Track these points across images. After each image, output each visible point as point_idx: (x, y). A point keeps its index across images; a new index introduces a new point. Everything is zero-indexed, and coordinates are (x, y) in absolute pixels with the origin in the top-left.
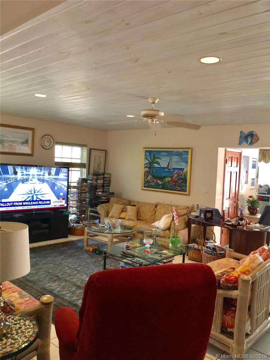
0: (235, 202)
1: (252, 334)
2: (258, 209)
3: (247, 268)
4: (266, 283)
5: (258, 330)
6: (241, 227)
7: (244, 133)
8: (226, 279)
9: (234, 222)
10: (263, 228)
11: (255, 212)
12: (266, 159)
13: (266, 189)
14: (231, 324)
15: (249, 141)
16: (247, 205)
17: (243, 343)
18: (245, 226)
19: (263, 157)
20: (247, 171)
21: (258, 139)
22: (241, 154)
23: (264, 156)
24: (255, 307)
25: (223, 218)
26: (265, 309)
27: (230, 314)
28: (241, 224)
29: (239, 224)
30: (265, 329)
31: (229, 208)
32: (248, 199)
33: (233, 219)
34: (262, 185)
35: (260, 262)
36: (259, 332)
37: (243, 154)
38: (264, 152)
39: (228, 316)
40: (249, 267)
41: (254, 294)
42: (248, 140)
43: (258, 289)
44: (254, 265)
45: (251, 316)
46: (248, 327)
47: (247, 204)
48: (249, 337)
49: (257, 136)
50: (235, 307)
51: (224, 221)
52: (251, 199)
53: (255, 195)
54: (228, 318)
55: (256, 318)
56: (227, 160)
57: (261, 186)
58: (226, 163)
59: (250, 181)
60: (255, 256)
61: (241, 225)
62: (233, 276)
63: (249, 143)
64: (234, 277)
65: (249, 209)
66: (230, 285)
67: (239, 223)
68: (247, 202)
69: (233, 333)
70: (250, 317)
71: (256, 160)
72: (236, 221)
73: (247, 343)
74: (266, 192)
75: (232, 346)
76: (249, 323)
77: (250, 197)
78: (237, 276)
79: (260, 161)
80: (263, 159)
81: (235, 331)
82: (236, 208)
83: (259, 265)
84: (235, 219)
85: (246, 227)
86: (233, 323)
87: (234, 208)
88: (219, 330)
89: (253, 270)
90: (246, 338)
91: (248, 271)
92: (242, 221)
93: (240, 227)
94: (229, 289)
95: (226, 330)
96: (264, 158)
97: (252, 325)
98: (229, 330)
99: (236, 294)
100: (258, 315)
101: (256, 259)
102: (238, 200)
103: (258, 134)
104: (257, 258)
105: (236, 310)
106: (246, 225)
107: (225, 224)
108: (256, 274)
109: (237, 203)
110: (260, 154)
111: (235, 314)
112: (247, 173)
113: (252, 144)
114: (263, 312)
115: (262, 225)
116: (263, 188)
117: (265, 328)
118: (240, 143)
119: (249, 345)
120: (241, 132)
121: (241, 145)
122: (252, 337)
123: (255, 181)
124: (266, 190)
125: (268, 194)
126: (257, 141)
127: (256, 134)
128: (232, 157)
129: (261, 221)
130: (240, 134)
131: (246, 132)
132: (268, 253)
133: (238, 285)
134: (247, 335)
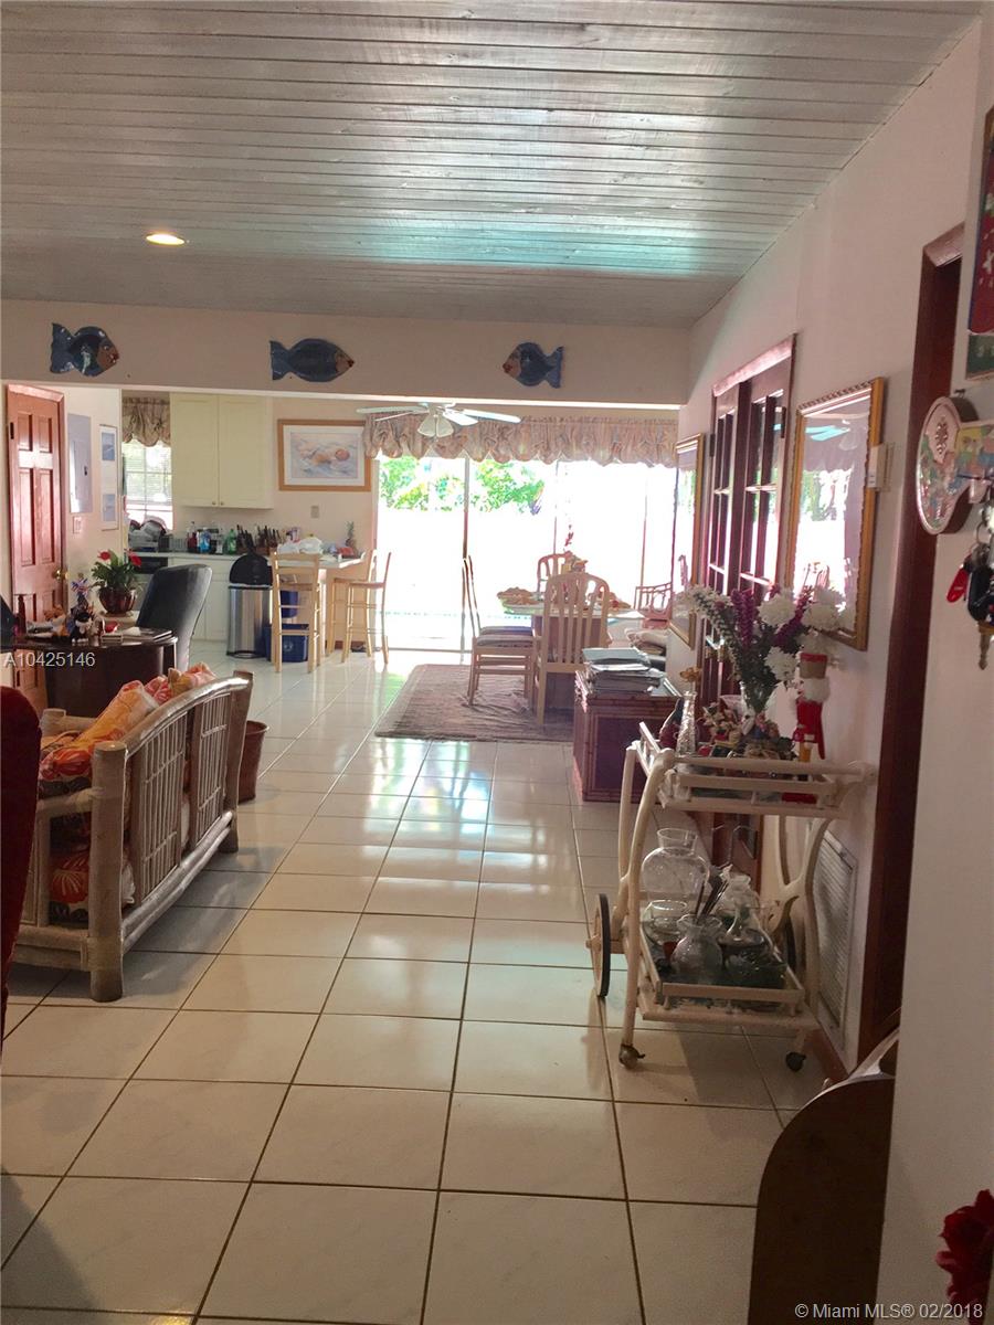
0: (54, 575)
1: (138, 904)
2: (133, 592)
3: (114, 726)
4: (168, 762)
5: (154, 896)
6: (84, 640)
7: (66, 331)
8: (55, 764)
9: (58, 630)
10: (153, 635)
11: (123, 604)
12: (147, 432)
13: (153, 534)
14: (76, 890)
15: (87, 361)
16: (96, 584)
17: (117, 929)
18: (96, 637)
19: (134, 425)
20: (85, 468)
21: (116, 357)
22: (60, 406)
23: (139, 422)
24: (144, 828)
25: (20, 619)
26: (170, 837)
27: (72, 864)
28: (82, 632)
29: (76, 633)
30: (174, 893)
31: (35, 596)
32: (97, 563)
33: (56, 617)
34: (140, 520)
35: (147, 707)
36: (159, 902)
37: (68, 410)
38: (136, 407)
39: (67, 868)
40: (119, 721)
41: (138, 792)
42: (82, 356)
43: (148, 778)
44: (133, 716)
45: (133, 858)
46: (126, 887)
47: (95, 581)
48: (130, 913)
49: (110, 344)
50: (87, 840)
51: (24, 629)
52: (107, 563)
53: (120, 550)
54: (68, 877)
55: (147, 859)
56: (12, 425)
57: (135, 526)
58: (12, 438)
59: (100, 504)
60: (134, 693)
61: (84, 636)
62: (75, 752)
63: (85, 366)
64: (76, 755)
65: (104, 595)
66: (68, 778)
67: (77, 628)
68: (94, 575)
69: (87, 913)
70: (129, 859)
71: (112, 431)
72: (65, 624)
73: (129, 931)
74: (156, 545)
75: (85, 945)
76: (129, 873)
77: (105, 556)
78: (87, 750)
79: (128, 438)
80: (137, 434)
81: (92, 904)
82: (60, 595)
83: (148, 713)
84: (62, 618)
85: (99, 640)
86: (84, 883)
87: (51, 597)
88: (42, 917)
89: (129, 728)
90: (124, 917)
91: (116, 731)
92: (86, 621)
93: (79, 641)
94: (67, 789)
95: (64, 912)
96: (138, 428)
97: (137, 879)
98: (73, 907)
99: (87, 799)
100: (152, 851)
101: (136, 701)
102: (63, 568)
103: (114, 342)
104: (139, 698)
105: (88, 849)
106: (99, 634)
107: (28, 638)
108: (139, 735)
109: (63, 578)
110: (124, 415)
111: (88, 858)
112: (86, 473)
113: (94, 371)
114: (165, 843)
115: (147, 631)
116: (142, 529)
117: (174, 889)
118: (57, 367)
119: (134, 935)
120: (57, 328)
121: (59, 372)
122: (139, 911)
123: (117, 503)
124: (155, 537)
125: (160, 552)
126: (112, 364)
127: (106, 336)
128: (30, 417)
129: (141, 623)
130: (54, 333)
131: (73, 327)
132: (170, 686)
133: (91, 775)
134: (128, 909)
